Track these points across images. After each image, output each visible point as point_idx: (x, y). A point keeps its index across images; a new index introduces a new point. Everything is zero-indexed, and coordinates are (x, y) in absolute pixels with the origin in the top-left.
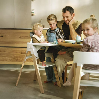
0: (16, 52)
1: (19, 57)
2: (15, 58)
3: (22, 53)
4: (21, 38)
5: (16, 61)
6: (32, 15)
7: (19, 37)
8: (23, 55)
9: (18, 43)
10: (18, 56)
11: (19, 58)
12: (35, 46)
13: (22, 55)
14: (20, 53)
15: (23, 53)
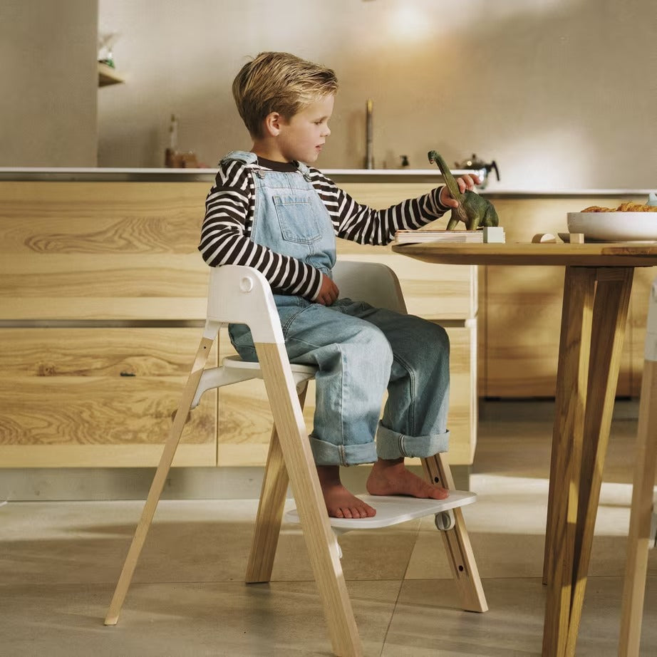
1: (22, 406)
3: (41, 374)
4: (40, 250)
7: (27, 243)
8: (54, 389)
9: (13, 288)
11: (14, 417)
13: (45, 388)
14: (25, 368)
15: (52, 372)
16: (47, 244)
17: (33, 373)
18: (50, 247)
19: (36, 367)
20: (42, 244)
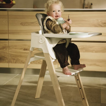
0: (16, 48)
1: (21, 56)
2: (14, 58)
4: (23, 25)
5: (16, 63)
7: (21, 24)
8: (27, 53)
12: (49, 39)
13: (25, 53)
14: (21, 49)
15: (26, 50)
16: (25, 24)
17: (23, 50)
18: (25, 25)
19: (23, 49)
20: (24, 24)
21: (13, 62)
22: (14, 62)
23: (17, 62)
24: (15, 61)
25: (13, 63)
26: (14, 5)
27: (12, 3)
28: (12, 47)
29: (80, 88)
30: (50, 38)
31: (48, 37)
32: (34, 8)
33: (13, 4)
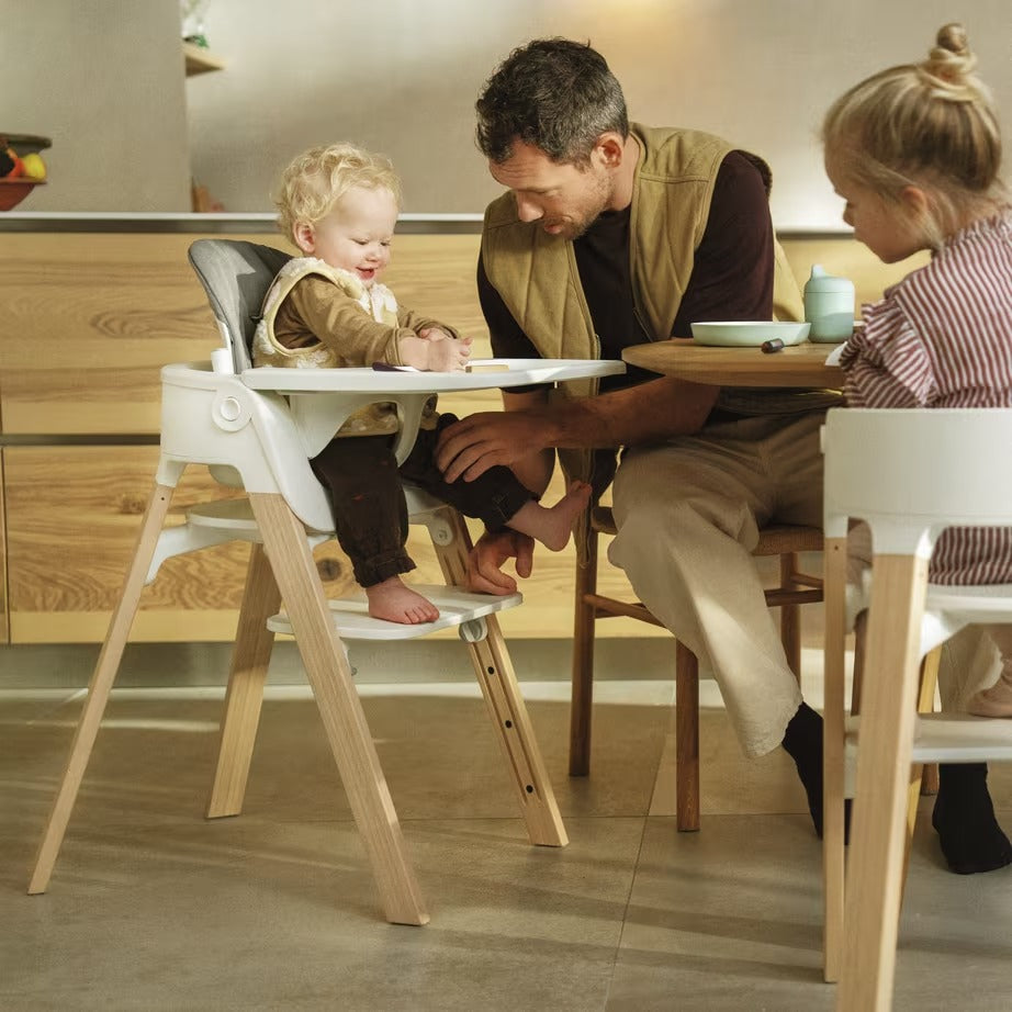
1: (101, 556)
2: (47, 572)
3: (126, 511)
4: (114, 335)
5: (62, 606)
6: (195, 68)
7: (94, 324)
9: (80, 387)
10: (86, 542)
11: (91, 572)
12: (282, 399)
14: (102, 503)
15: (142, 508)
16: (124, 324)
17: (114, 509)
18: (127, 329)
19: (118, 502)
20: (115, 325)
21: (39, 601)
22: (50, 600)
23: (72, 601)
24: (60, 592)
25: (45, 608)
26: (37, 191)
27: (22, 174)
28: (33, 493)
29: (509, 724)
30: (287, 398)
31: (274, 392)
32: (196, 210)
33: (28, 185)
